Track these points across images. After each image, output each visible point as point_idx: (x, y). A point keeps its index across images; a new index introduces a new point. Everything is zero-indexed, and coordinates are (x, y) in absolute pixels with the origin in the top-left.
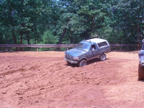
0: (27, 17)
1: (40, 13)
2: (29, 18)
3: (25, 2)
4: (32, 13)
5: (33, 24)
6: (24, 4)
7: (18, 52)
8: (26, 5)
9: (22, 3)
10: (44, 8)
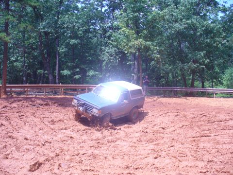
0: (202, 51)
1: (220, 45)
2: (205, 52)
3: (199, 32)
4: (209, 45)
5: (209, 60)
6: (198, 34)
7: (188, 98)
8: (201, 35)
9: (195, 33)
10: (224, 38)
